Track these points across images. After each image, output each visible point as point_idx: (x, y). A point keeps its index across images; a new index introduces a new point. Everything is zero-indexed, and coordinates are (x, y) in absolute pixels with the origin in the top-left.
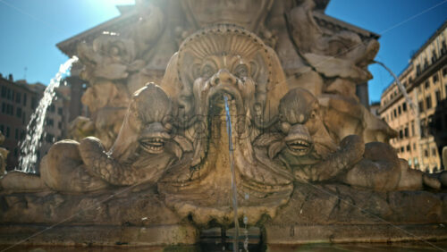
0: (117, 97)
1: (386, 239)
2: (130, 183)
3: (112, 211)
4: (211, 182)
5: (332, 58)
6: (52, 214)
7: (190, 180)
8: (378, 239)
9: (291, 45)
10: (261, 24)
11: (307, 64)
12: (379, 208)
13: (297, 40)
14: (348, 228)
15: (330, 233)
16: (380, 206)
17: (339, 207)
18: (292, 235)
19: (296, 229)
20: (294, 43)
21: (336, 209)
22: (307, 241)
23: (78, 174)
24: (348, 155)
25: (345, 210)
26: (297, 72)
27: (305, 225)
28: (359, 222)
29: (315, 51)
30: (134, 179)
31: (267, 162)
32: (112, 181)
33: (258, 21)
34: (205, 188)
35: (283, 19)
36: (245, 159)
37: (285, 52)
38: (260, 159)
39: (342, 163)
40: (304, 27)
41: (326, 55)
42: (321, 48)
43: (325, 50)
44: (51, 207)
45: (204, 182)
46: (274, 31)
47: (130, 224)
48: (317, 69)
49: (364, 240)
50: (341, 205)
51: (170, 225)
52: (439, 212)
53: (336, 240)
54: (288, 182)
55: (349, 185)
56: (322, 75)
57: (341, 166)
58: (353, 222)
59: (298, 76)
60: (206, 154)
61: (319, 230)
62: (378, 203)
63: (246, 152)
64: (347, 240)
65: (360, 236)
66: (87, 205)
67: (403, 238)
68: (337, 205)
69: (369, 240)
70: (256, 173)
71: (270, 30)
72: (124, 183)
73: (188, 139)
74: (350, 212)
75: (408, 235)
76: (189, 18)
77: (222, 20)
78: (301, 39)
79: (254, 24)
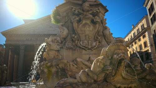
0: (57, 55)
7: (113, 79)
9: (105, 41)
10: (97, 35)
13: (106, 39)
31: (128, 74)
33: (96, 33)
35: (102, 33)
36: (124, 74)
37: (104, 43)
39: (145, 74)
40: (109, 36)
46: (101, 37)
55: (147, 79)
70: (127, 77)
71: (100, 36)
76: (76, 32)
77: (85, 33)
78: (108, 39)
79: (94, 34)
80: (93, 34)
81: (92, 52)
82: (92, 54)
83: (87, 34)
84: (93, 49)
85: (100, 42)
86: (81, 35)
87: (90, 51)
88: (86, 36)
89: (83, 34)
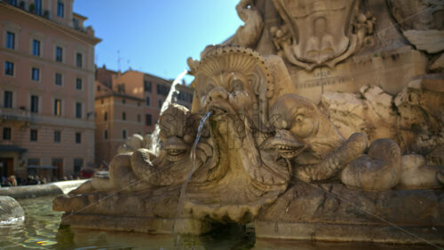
1: (368, 240)
2: (168, 184)
3: (147, 206)
4: (227, 182)
5: (435, 31)
6: (112, 208)
7: (207, 181)
8: (360, 239)
10: (356, 8)
11: (407, 42)
12: (364, 208)
13: (398, 17)
14: (330, 227)
15: (311, 230)
16: (366, 207)
17: (324, 207)
18: (277, 231)
19: (281, 226)
20: (395, 21)
21: (321, 209)
22: (289, 237)
23: (128, 179)
24: (338, 155)
25: (329, 210)
26: (394, 53)
27: (290, 222)
28: (343, 222)
29: (418, 26)
30: (172, 180)
31: (271, 164)
32: (152, 182)
34: (220, 187)
36: (250, 162)
38: (265, 161)
39: (334, 163)
41: (430, 28)
42: (424, 21)
43: (429, 23)
44: (112, 203)
45: (221, 182)
47: (157, 216)
48: (418, 47)
49: (345, 239)
50: (325, 205)
51: (183, 218)
52: (435, 214)
53: (318, 238)
54: (283, 182)
55: (344, 184)
56: (425, 52)
57: (334, 166)
58: (338, 222)
59: (394, 57)
60: (219, 158)
61: (301, 227)
62: (364, 203)
63: (250, 155)
64: (328, 238)
65: (342, 236)
66: (132, 201)
67: (387, 240)
68: (322, 205)
69: (350, 239)
70: (258, 175)
72: (162, 184)
73: (210, 145)
74: (335, 211)
75: (392, 237)
76: (284, 17)
77: (315, 12)
78: (403, 16)
79: (348, 9)
80: (344, 9)
81: (333, 75)
82: (334, 82)
83: (318, 14)
84: (331, 64)
85: (370, 31)
86: (299, 23)
87: (325, 70)
88: (314, 21)
89: (307, 16)
